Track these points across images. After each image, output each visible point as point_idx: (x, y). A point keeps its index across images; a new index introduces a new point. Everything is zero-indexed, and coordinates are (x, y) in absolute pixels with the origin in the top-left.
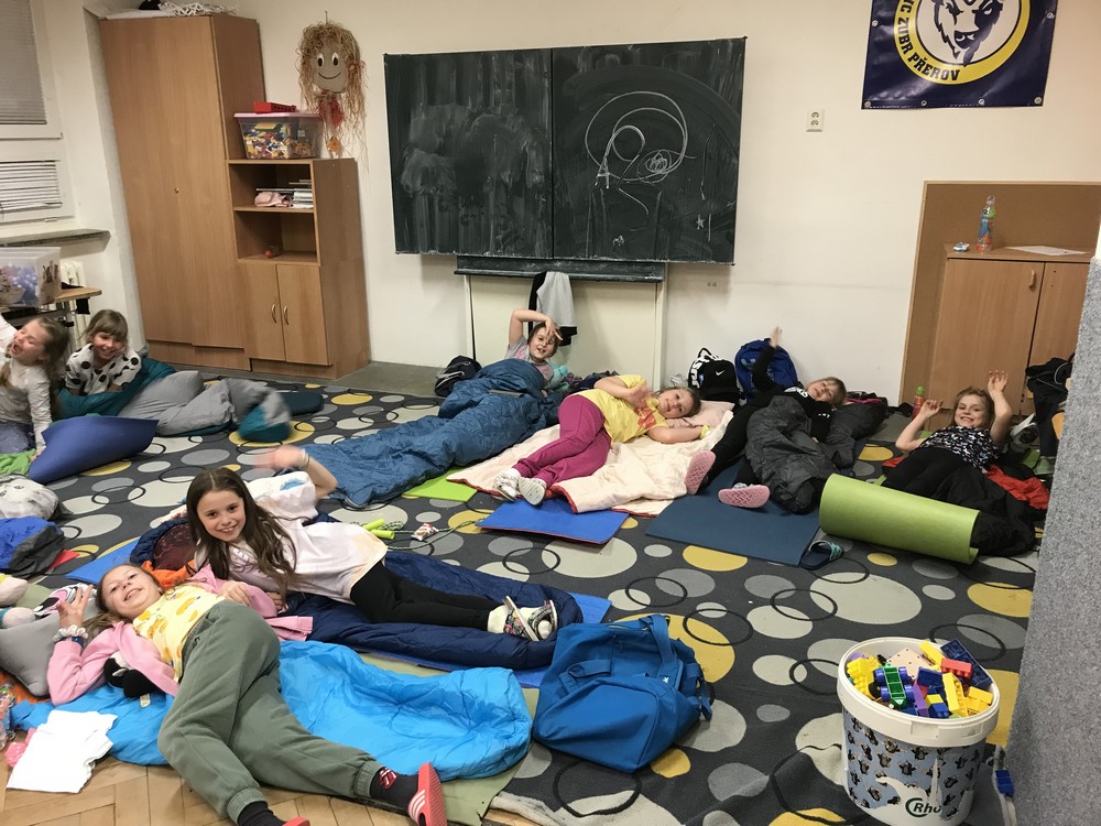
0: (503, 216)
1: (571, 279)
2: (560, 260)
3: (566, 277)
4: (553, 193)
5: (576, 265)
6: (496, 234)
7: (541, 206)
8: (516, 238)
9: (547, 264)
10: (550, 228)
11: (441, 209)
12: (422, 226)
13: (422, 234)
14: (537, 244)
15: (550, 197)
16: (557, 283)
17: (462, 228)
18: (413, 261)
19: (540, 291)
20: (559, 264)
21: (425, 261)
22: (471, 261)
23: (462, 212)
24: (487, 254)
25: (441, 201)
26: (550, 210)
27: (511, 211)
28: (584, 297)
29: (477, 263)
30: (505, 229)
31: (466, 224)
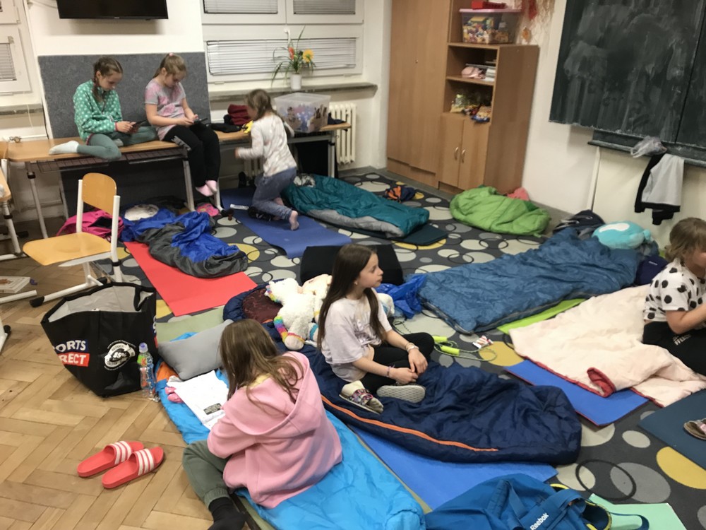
0: (640, 103)
1: (687, 165)
2: (682, 146)
3: (681, 161)
4: (689, 86)
5: (696, 152)
6: (630, 116)
7: (675, 96)
8: (647, 122)
9: (669, 148)
10: (679, 116)
11: (590, 91)
12: (572, 103)
13: (571, 109)
14: (663, 130)
15: (685, 90)
16: (671, 165)
17: (602, 108)
18: (564, 130)
19: (653, 170)
20: (680, 149)
21: (573, 130)
22: (604, 136)
23: (606, 95)
24: (618, 132)
25: (590, 85)
26: (682, 101)
27: (647, 98)
28: (697, 180)
29: (608, 138)
30: (638, 113)
31: (606, 105)
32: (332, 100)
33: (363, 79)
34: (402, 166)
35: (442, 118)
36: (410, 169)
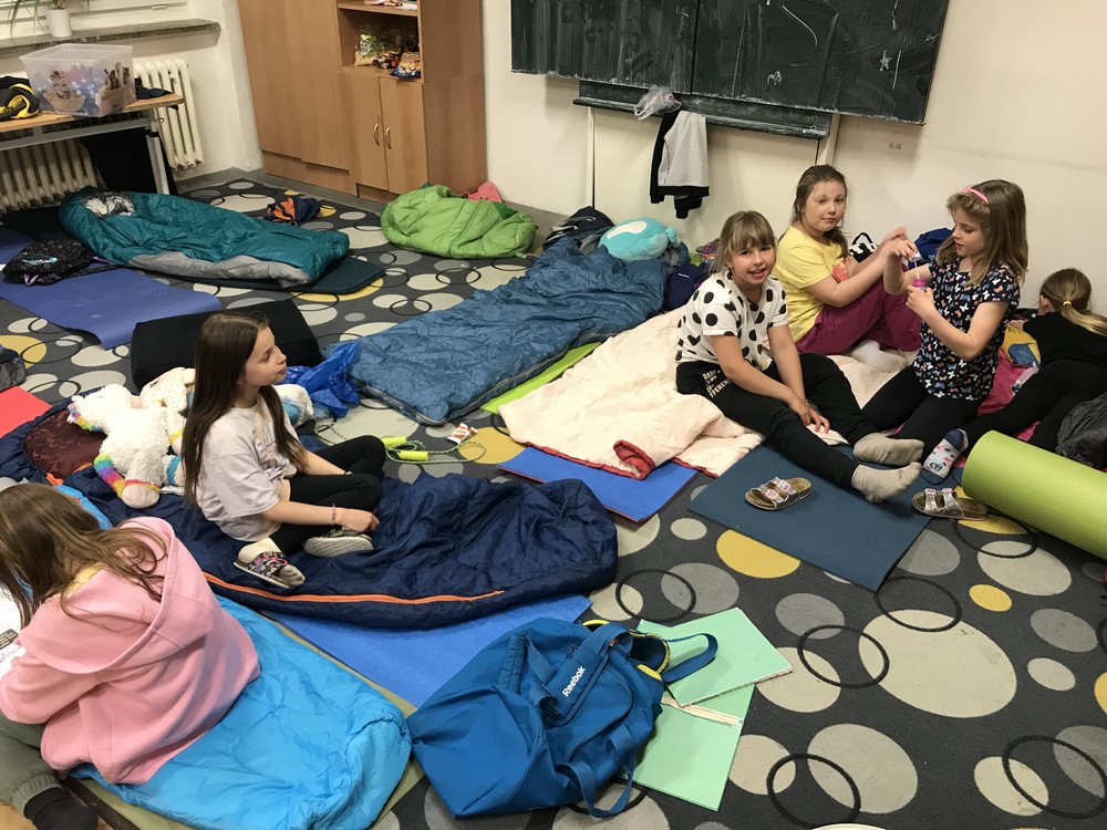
0: (636, 34)
1: (708, 124)
2: (700, 97)
3: (702, 119)
4: (699, 6)
5: (719, 105)
6: (626, 56)
7: (682, 23)
8: (650, 64)
9: (684, 101)
10: (691, 53)
11: (564, 21)
12: (542, 40)
13: (541, 50)
14: (673, 74)
15: (694, 12)
16: (689, 125)
17: (586, 45)
18: (536, 83)
19: (667, 137)
20: (698, 102)
21: (550, 81)
22: (594, 89)
23: (588, 25)
24: (613, 81)
25: (564, 8)
26: (693, 29)
27: (645, 28)
28: (725, 146)
29: (601, 91)
30: (636, 51)
31: (591, 40)
32: (137, 54)
33: (190, 13)
34: (291, 163)
35: (342, 76)
36: (304, 166)
